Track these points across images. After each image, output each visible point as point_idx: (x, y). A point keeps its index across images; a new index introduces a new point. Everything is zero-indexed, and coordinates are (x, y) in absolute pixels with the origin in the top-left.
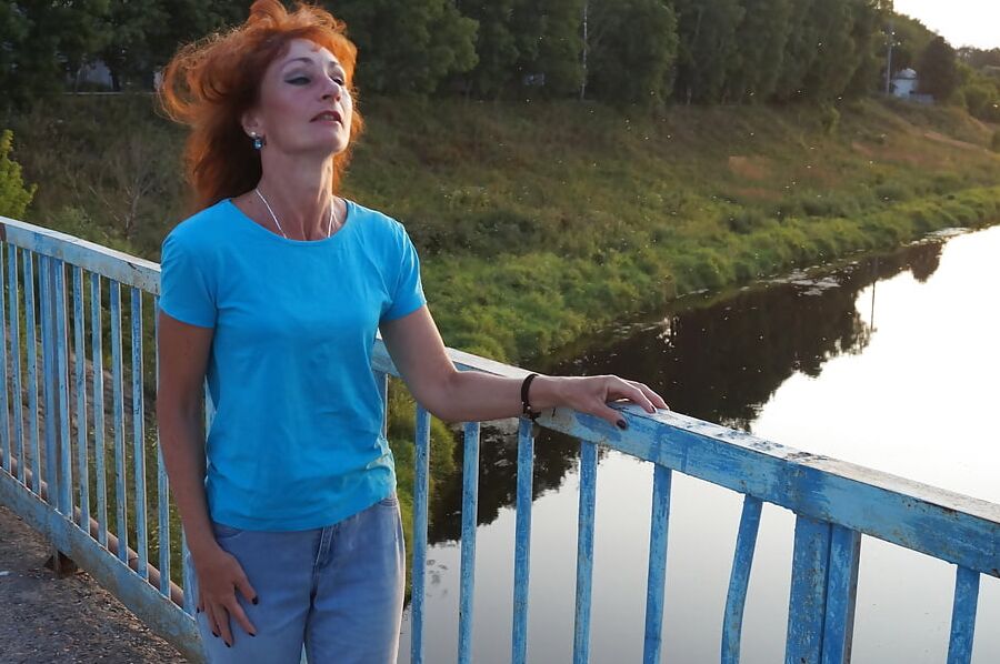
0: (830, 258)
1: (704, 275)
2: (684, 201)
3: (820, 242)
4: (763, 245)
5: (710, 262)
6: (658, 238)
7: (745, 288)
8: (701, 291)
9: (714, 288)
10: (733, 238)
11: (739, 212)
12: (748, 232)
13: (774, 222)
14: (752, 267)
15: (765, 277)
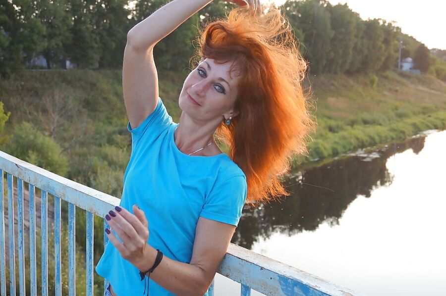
0: (375, 144)
1: (317, 152)
3: (370, 137)
4: (344, 138)
5: (320, 146)
7: (336, 158)
8: (316, 159)
9: (322, 158)
10: (330, 135)
11: (333, 123)
12: (337, 132)
13: (349, 127)
14: (340, 149)
15: (345, 153)
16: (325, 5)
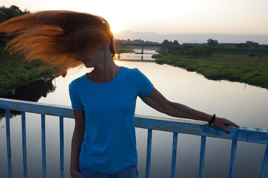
0: (48, 74)
1: (22, 79)
2: (15, 64)
3: (46, 71)
4: (34, 72)
5: (23, 76)
6: (11, 72)
7: (32, 81)
8: (22, 82)
9: (25, 81)
10: (27, 71)
11: (28, 66)
12: (31, 69)
13: (36, 67)
14: (33, 77)
15: (35, 78)
16: (19, 12)
